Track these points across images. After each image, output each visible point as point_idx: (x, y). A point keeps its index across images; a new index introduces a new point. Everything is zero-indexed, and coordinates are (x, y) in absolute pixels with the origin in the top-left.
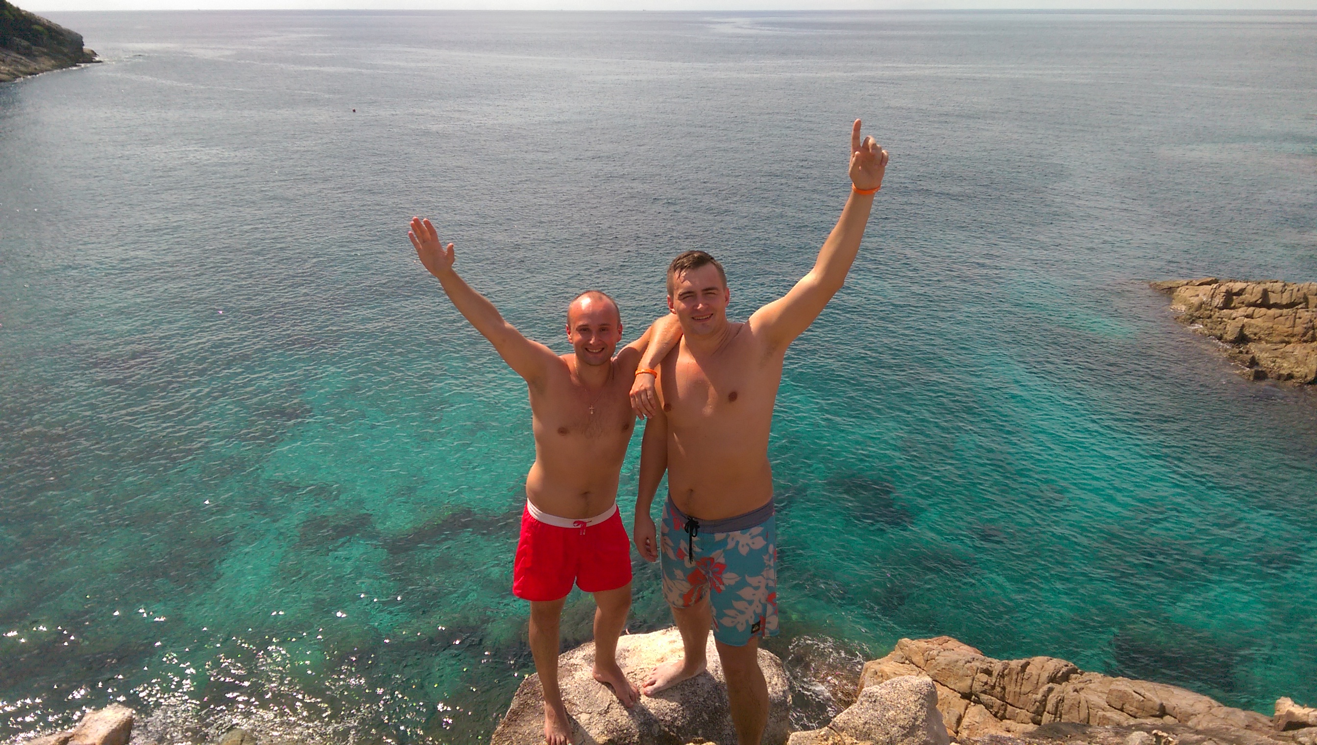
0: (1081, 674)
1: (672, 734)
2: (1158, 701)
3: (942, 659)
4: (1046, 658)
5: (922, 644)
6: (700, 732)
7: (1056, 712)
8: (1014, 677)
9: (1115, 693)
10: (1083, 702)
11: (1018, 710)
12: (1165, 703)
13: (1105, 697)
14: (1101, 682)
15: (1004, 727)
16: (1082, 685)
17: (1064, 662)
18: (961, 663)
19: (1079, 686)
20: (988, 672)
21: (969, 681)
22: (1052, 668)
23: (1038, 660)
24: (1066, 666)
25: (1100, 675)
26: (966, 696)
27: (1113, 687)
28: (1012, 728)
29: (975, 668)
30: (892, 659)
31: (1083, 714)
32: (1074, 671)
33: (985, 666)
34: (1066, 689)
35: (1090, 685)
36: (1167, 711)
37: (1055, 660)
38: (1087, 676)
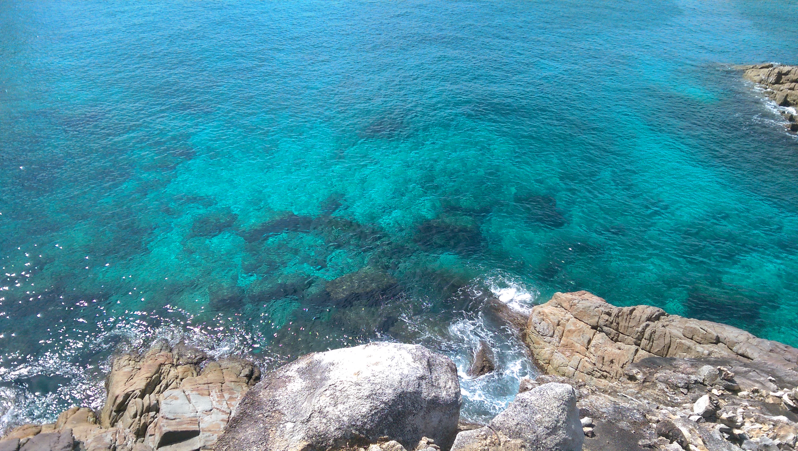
0: (668, 316)
1: (362, 435)
2: (715, 334)
3: (580, 306)
4: (646, 306)
5: (568, 296)
6: (385, 432)
7: (650, 339)
8: (625, 317)
9: (688, 329)
10: (667, 333)
11: (627, 337)
12: (719, 335)
13: (682, 330)
14: (680, 322)
15: (617, 347)
16: (668, 323)
17: (657, 309)
18: (592, 308)
19: (665, 324)
20: (609, 314)
21: (597, 319)
22: (649, 312)
23: (640, 307)
24: (658, 311)
25: (679, 317)
26: (594, 327)
27: (687, 325)
28: (622, 347)
29: (601, 311)
30: (549, 304)
31: (667, 341)
32: (663, 314)
33: (607, 311)
34: (658, 325)
35: (672, 323)
36: (721, 340)
37: (651, 307)
38: (671, 317)
